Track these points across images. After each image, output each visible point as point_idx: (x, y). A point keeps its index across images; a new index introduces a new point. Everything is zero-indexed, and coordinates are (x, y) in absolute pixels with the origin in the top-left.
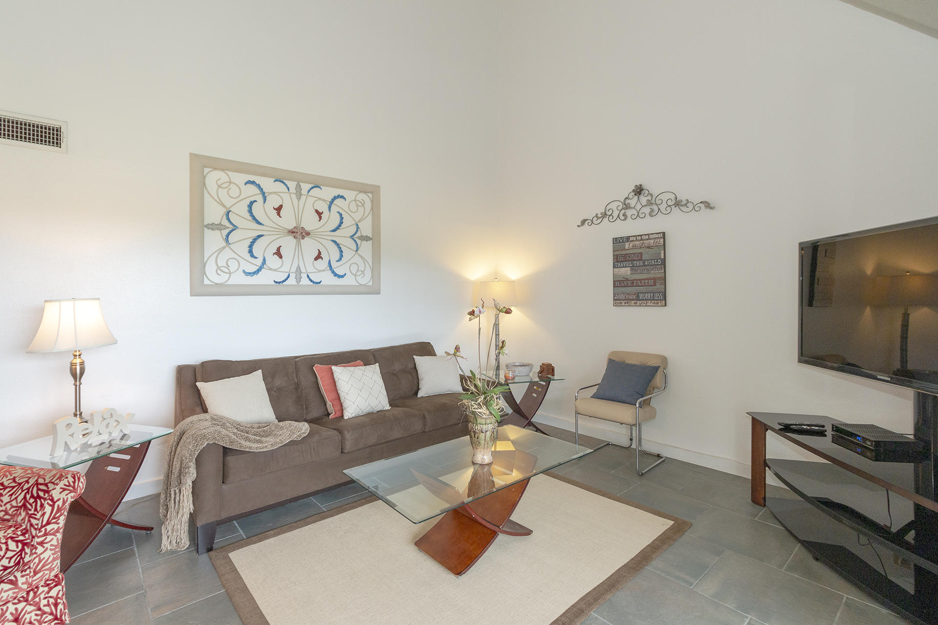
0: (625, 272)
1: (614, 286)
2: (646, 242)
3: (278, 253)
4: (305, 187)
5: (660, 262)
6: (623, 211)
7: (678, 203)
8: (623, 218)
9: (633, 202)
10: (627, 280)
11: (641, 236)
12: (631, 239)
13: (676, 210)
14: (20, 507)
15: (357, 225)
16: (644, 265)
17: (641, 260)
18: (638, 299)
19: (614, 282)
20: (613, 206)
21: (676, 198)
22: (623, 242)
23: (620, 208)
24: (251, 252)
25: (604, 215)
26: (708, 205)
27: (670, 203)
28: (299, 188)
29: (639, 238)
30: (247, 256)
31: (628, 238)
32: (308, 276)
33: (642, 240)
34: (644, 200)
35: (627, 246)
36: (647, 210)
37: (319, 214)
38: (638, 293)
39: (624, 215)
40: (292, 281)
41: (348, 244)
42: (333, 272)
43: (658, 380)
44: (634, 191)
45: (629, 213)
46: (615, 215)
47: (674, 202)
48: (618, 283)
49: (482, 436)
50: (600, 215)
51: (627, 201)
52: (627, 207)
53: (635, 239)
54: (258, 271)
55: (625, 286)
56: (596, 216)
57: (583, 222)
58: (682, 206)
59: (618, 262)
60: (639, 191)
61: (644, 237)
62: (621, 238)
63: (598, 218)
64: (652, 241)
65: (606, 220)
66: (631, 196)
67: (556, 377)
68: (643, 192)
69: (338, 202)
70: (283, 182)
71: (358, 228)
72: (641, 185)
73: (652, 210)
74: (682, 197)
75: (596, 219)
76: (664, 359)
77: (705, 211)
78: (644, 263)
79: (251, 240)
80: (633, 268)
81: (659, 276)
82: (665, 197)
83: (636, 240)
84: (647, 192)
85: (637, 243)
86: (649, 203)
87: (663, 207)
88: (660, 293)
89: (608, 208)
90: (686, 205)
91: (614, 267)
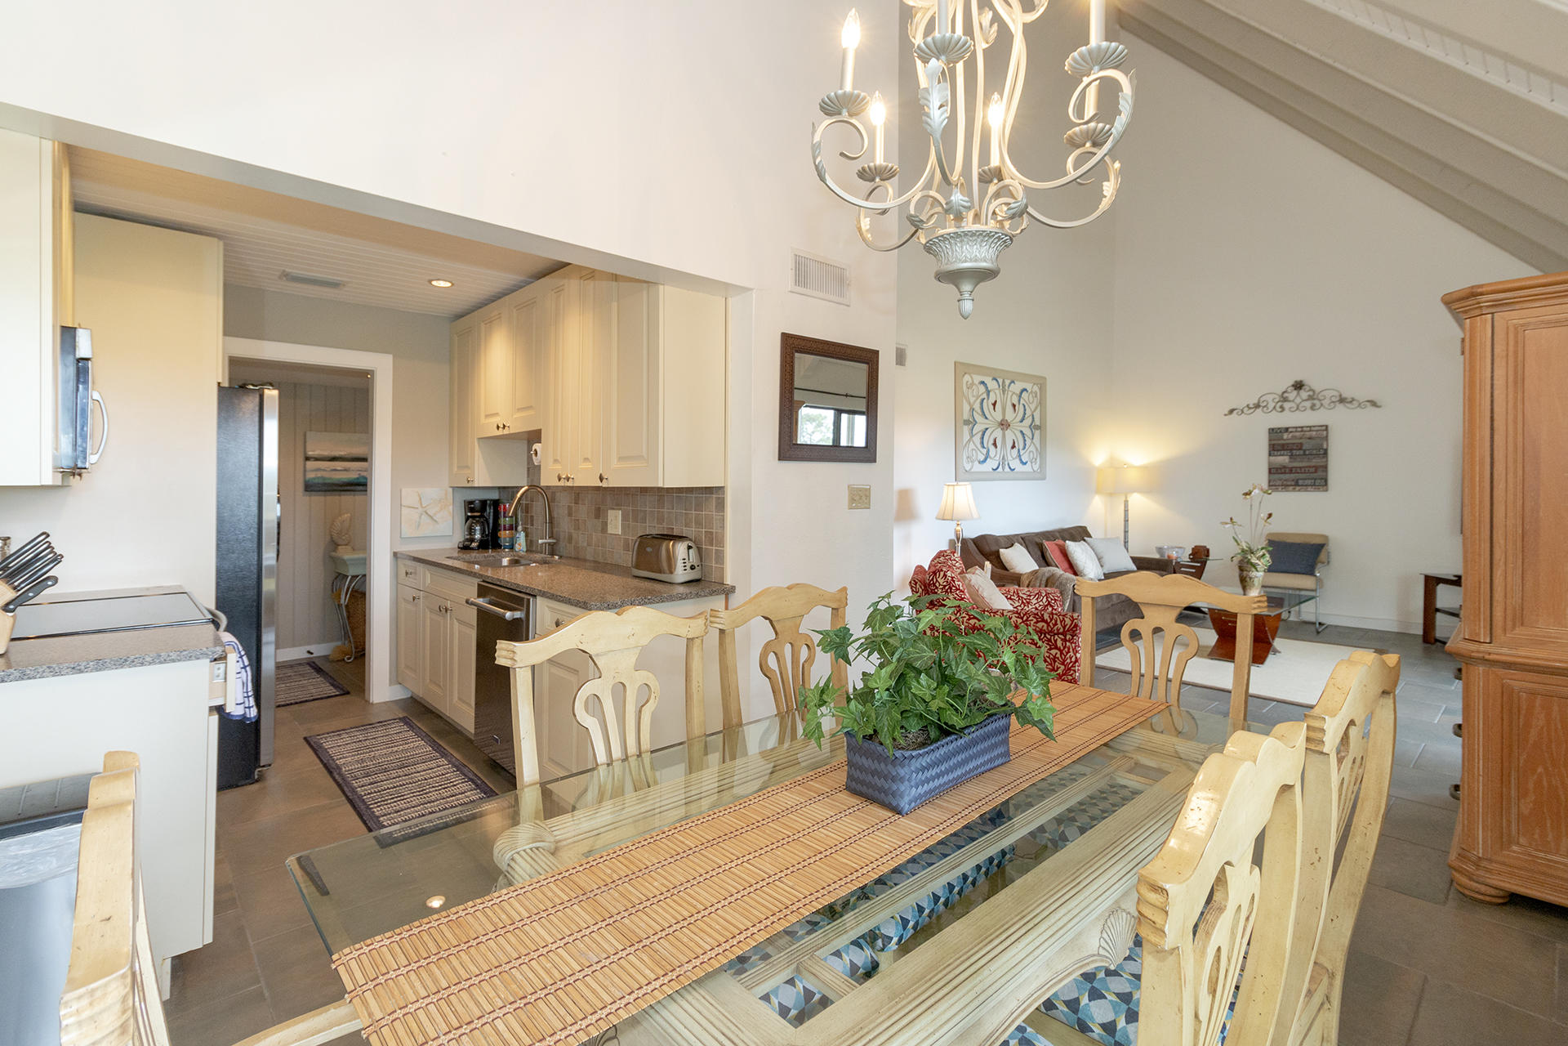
0: (1283, 459)
1: (1270, 472)
2: (1307, 433)
3: (995, 444)
4: (1007, 382)
5: (1322, 452)
6: (1280, 404)
7: (1342, 400)
8: (1280, 410)
9: (1292, 395)
10: (1285, 467)
11: (1302, 427)
12: (1290, 430)
13: (1340, 407)
14: (1047, 606)
15: (1033, 416)
16: (1305, 454)
17: (1300, 449)
18: (1297, 484)
19: (1270, 470)
20: (1269, 398)
21: (1340, 395)
22: (1281, 432)
23: (1277, 400)
24: (982, 443)
25: (1257, 406)
26: (1374, 404)
27: (1334, 399)
28: (1004, 382)
29: (1300, 429)
30: (979, 446)
31: (1287, 429)
32: (1008, 464)
33: (1302, 431)
34: (1304, 394)
35: (1285, 436)
36: (1308, 404)
37: (1014, 406)
38: (1298, 480)
39: (1281, 407)
40: (1000, 469)
41: (1027, 432)
42: (1021, 460)
43: (1323, 556)
44: (1293, 386)
45: (1287, 405)
46: (1271, 405)
47: (1338, 399)
48: (1273, 470)
49: (1256, 580)
50: (1251, 406)
51: (1286, 395)
52: (1285, 400)
53: (1294, 430)
54: (986, 459)
55: (1282, 473)
56: (1248, 406)
57: (1231, 411)
58: (1347, 402)
59: (1274, 450)
60: (1299, 386)
61: (1305, 429)
62: (1279, 429)
63: (1250, 408)
64: (1314, 433)
65: (1259, 411)
66: (1289, 390)
67: (1210, 558)
68: (1304, 388)
69: (1024, 393)
70: (997, 380)
71: (1033, 418)
72: (1301, 381)
73: (1314, 405)
74: (1346, 394)
75: (1246, 409)
76: (1326, 537)
77: (1370, 409)
78: (1305, 451)
79: (981, 433)
80: (1291, 456)
81: (1322, 464)
82: (1329, 394)
83: (1296, 431)
84: (1308, 389)
85: (1297, 434)
86: (1310, 398)
87: (1326, 402)
88: (1322, 479)
89: (1262, 399)
90: (1351, 402)
91: (1270, 455)
